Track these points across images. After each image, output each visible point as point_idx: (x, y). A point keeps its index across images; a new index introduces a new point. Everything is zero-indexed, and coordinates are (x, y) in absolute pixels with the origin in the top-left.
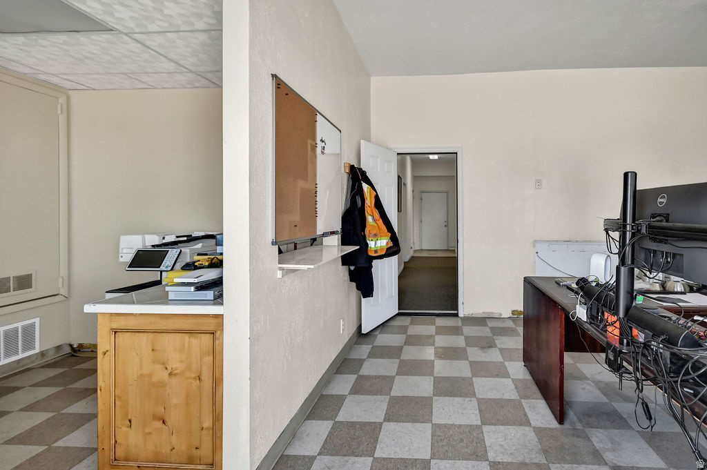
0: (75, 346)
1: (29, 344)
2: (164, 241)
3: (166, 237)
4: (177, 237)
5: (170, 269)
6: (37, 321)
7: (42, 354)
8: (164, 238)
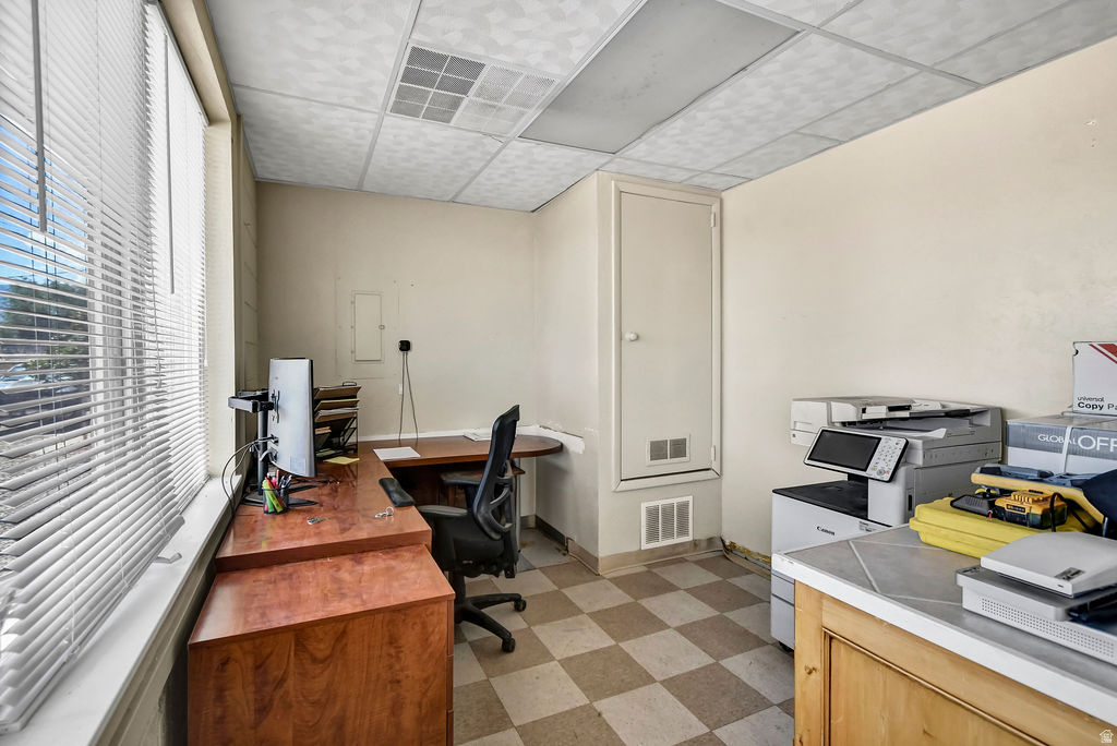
0: (727, 543)
1: (683, 530)
2: (865, 417)
3: (869, 409)
4: (891, 409)
5: (887, 477)
6: (690, 499)
7: (695, 544)
8: (864, 411)
